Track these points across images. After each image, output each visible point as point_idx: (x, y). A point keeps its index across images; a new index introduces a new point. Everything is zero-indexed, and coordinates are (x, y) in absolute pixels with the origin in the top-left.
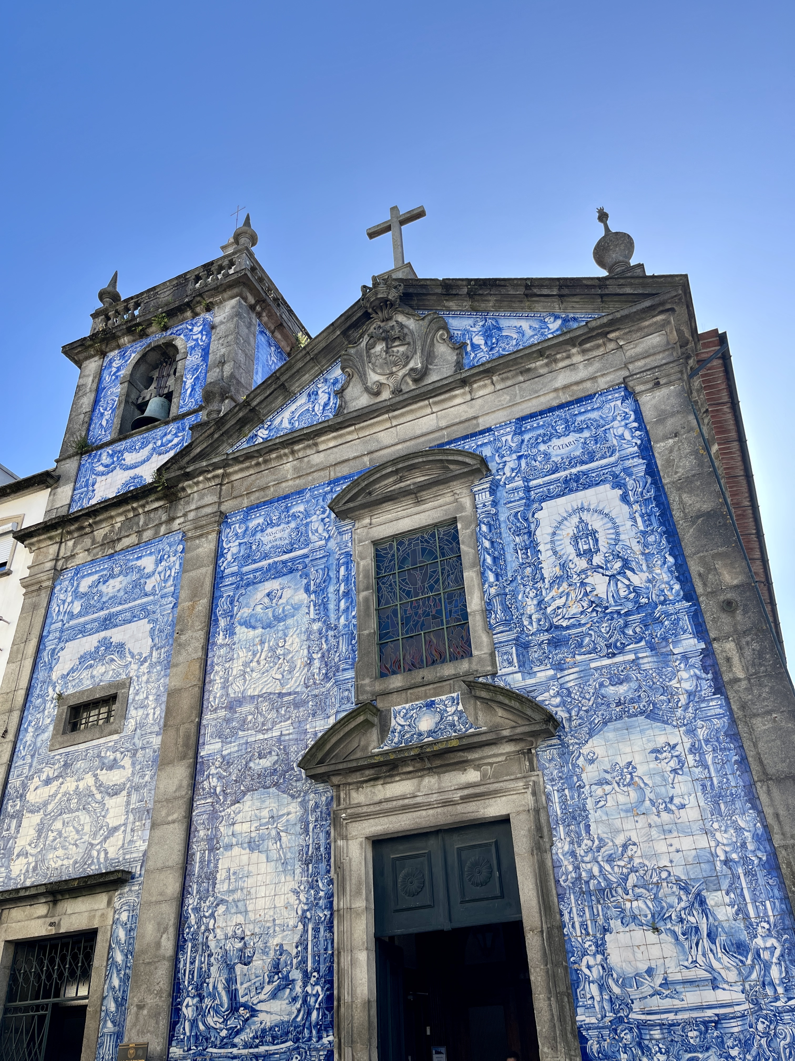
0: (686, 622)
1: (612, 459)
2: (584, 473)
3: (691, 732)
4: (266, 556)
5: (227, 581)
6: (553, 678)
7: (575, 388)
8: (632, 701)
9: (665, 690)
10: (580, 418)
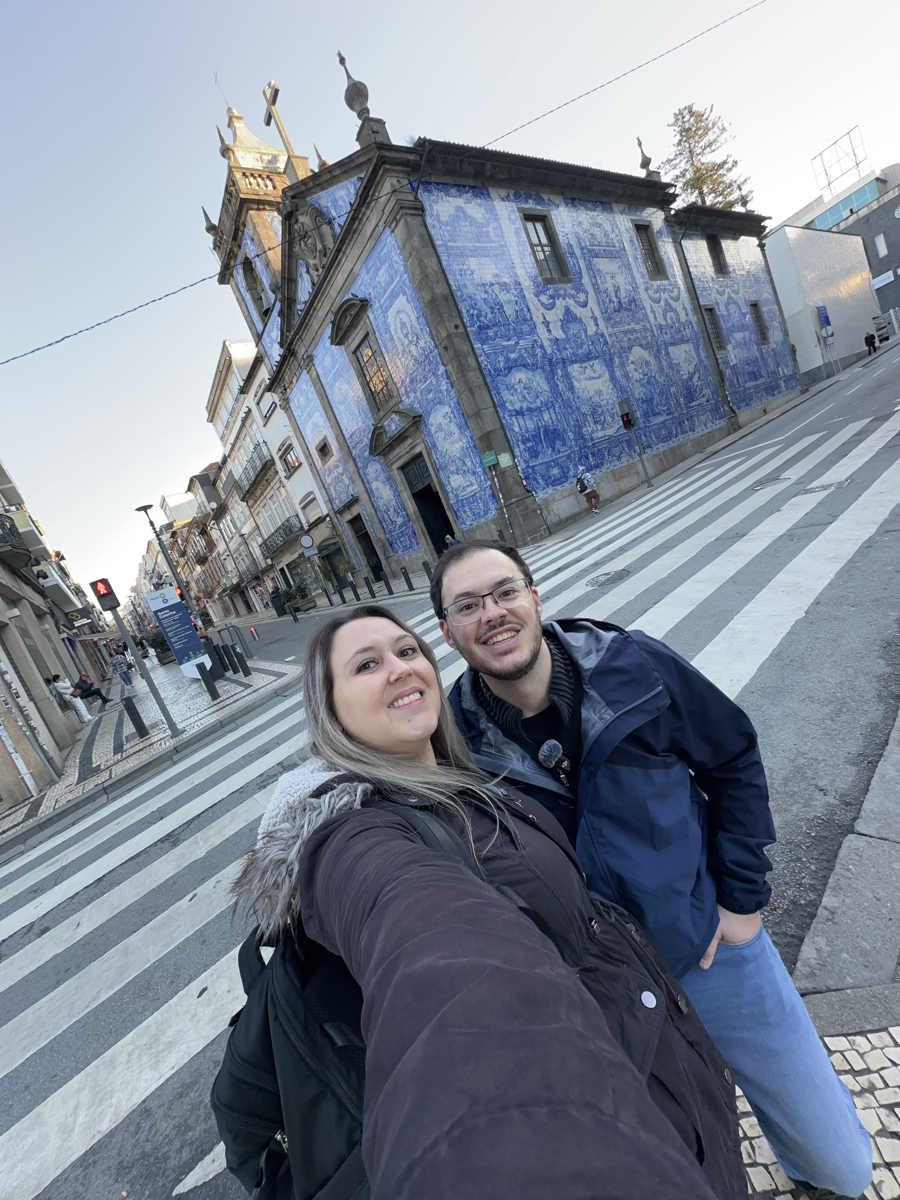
0: (439, 359)
1: (398, 278)
2: (393, 290)
3: (450, 406)
4: (330, 372)
5: (327, 387)
6: (415, 397)
7: (374, 234)
8: (435, 398)
9: (440, 390)
10: (382, 254)
